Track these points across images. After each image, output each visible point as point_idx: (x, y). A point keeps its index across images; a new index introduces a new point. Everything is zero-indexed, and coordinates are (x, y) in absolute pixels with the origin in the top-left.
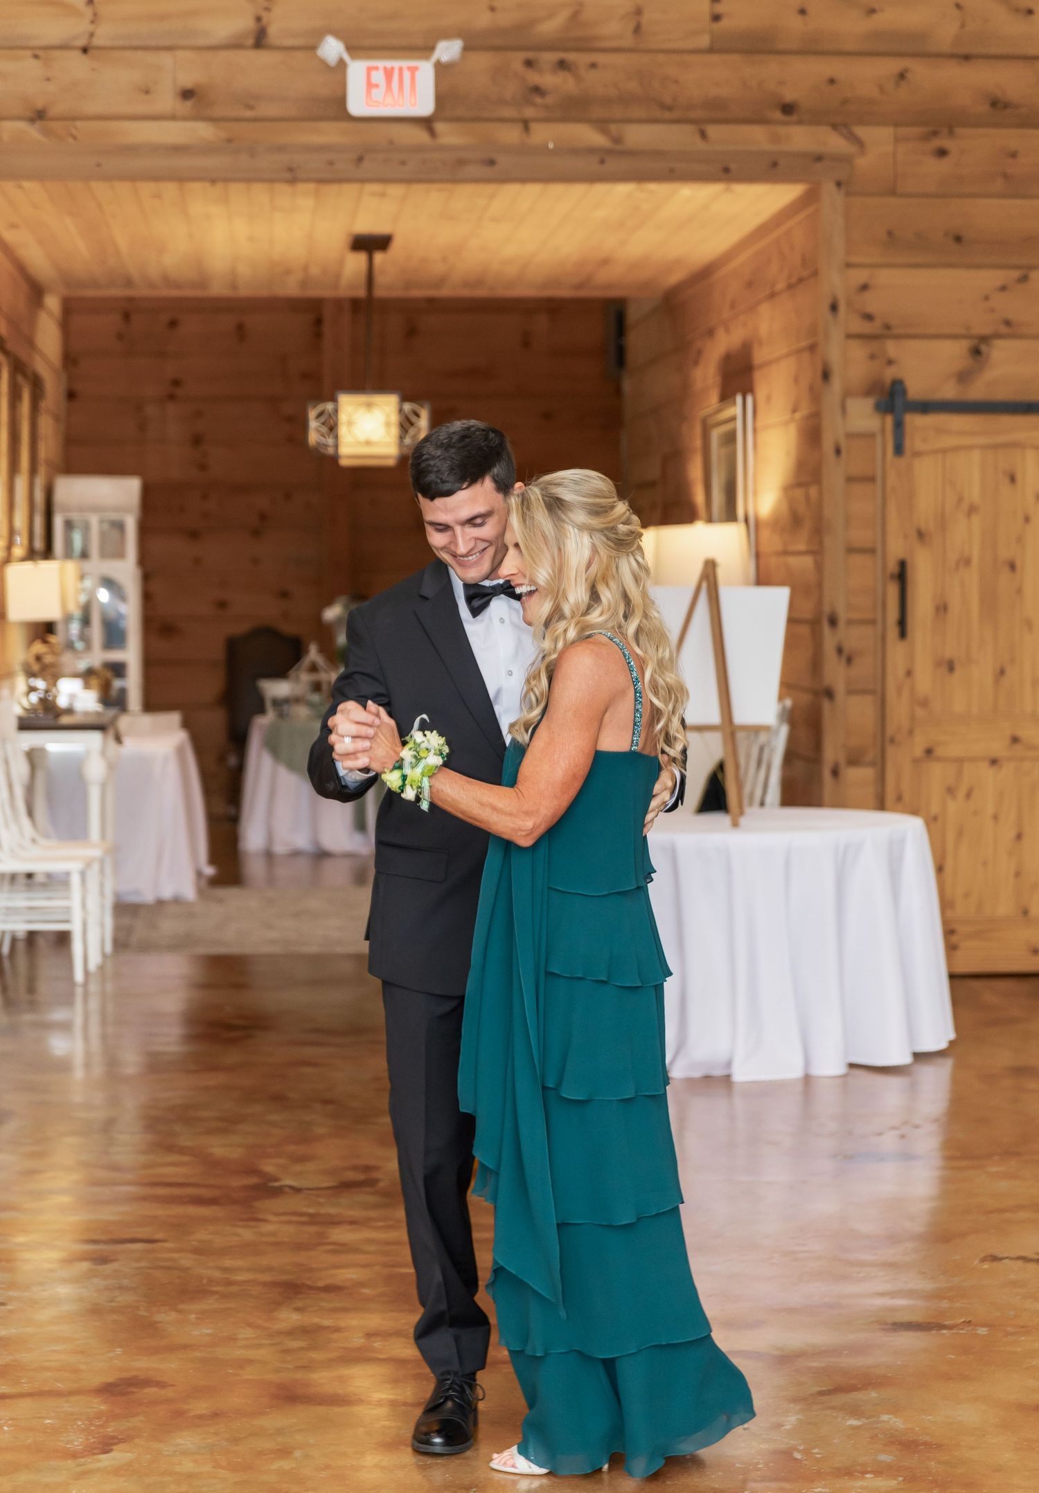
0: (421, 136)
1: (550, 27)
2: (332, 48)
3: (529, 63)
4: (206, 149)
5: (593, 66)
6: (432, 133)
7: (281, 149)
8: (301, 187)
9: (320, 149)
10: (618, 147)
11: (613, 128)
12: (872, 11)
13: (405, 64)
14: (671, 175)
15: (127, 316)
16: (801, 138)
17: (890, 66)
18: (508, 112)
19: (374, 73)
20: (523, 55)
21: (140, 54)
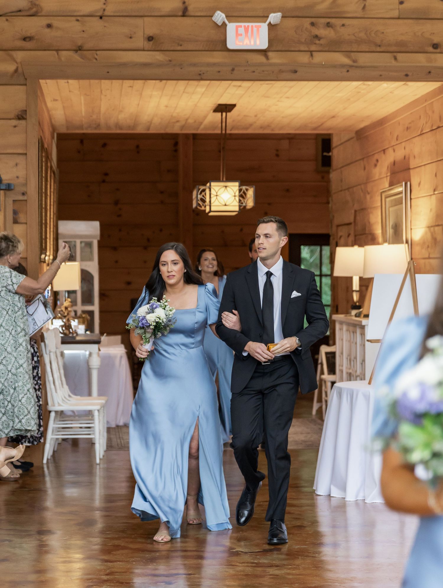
0: (261, 59)
1: (322, 7)
2: (219, 17)
4: (160, 65)
5: (343, 25)
6: (267, 57)
7: (194, 65)
8: (202, 82)
9: (214, 64)
10: (355, 64)
11: (352, 54)
13: (254, 24)
14: (381, 78)
15: (82, 142)
16: (441, 60)
18: (302, 48)
19: (239, 29)
20: (309, 20)
21: (127, 20)
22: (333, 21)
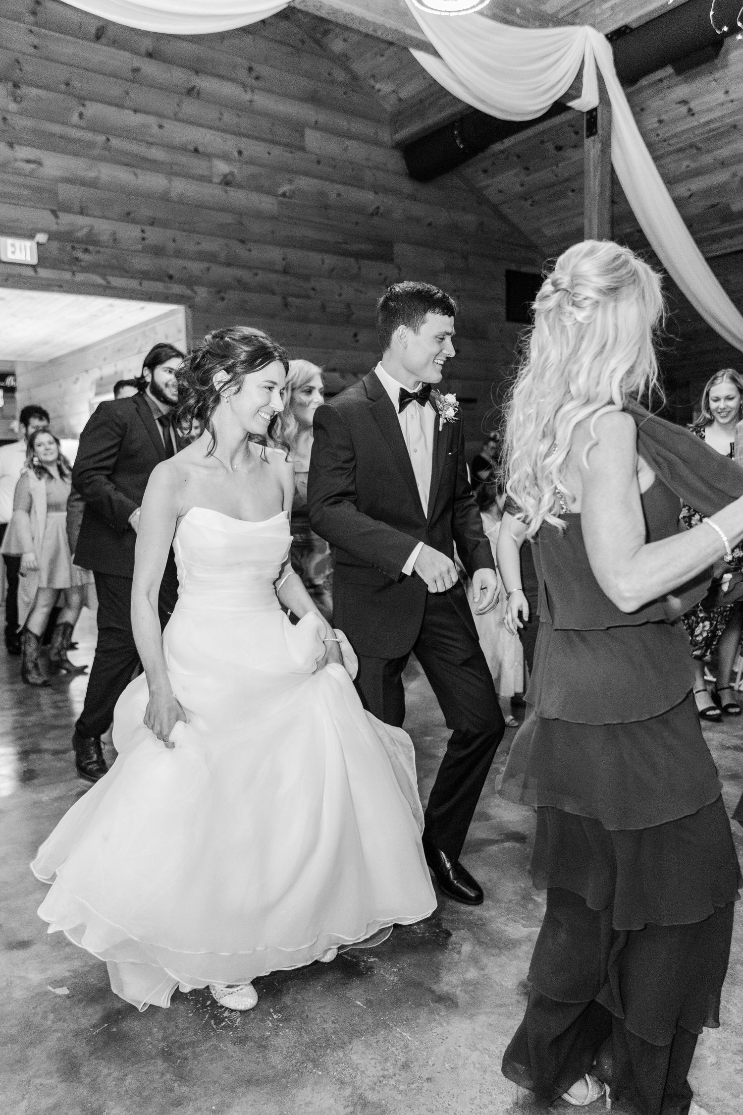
0: (30, 272)
1: (81, 234)
3: (73, 248)
5: (99, 252)
6: (36, 271)
10: (109, 285)
11: (107, 278)
12: (198, 244)
16: (177, 289)
17: (204, 265)
18: (66, 267)
20: (71, 244)
22: (91, 248)
